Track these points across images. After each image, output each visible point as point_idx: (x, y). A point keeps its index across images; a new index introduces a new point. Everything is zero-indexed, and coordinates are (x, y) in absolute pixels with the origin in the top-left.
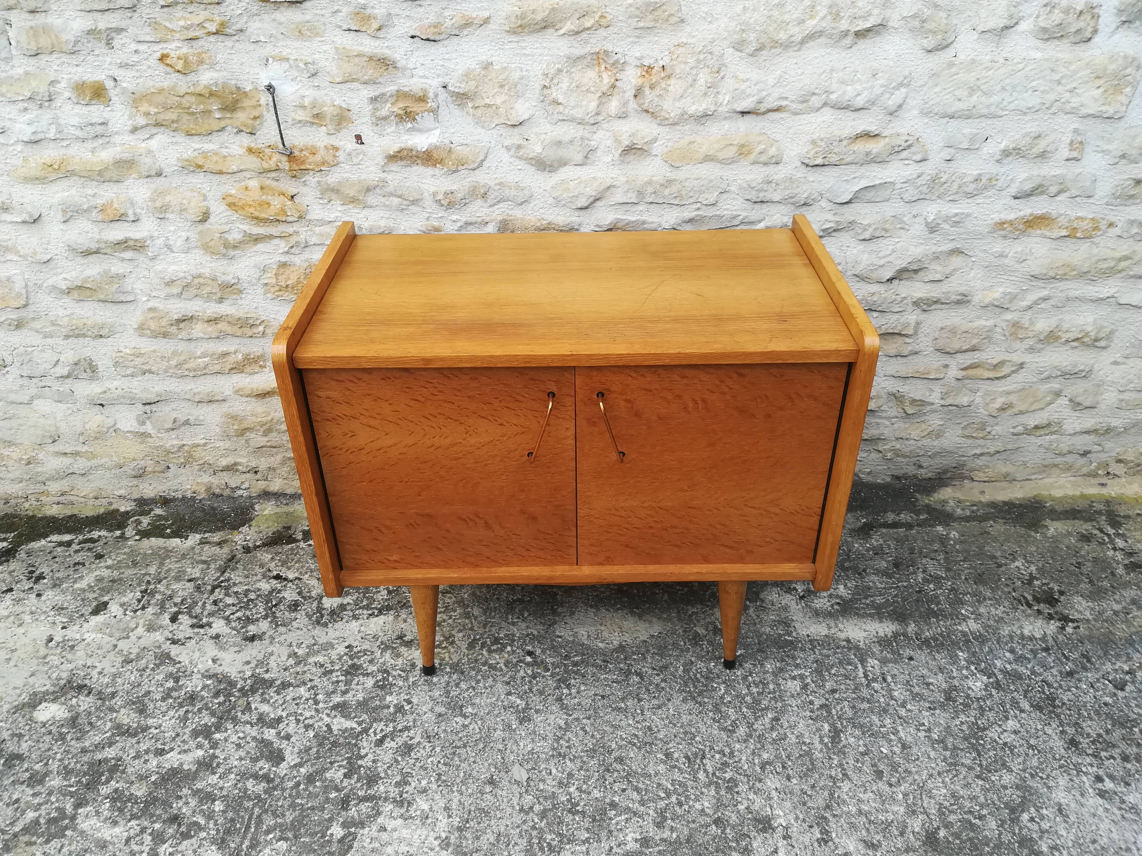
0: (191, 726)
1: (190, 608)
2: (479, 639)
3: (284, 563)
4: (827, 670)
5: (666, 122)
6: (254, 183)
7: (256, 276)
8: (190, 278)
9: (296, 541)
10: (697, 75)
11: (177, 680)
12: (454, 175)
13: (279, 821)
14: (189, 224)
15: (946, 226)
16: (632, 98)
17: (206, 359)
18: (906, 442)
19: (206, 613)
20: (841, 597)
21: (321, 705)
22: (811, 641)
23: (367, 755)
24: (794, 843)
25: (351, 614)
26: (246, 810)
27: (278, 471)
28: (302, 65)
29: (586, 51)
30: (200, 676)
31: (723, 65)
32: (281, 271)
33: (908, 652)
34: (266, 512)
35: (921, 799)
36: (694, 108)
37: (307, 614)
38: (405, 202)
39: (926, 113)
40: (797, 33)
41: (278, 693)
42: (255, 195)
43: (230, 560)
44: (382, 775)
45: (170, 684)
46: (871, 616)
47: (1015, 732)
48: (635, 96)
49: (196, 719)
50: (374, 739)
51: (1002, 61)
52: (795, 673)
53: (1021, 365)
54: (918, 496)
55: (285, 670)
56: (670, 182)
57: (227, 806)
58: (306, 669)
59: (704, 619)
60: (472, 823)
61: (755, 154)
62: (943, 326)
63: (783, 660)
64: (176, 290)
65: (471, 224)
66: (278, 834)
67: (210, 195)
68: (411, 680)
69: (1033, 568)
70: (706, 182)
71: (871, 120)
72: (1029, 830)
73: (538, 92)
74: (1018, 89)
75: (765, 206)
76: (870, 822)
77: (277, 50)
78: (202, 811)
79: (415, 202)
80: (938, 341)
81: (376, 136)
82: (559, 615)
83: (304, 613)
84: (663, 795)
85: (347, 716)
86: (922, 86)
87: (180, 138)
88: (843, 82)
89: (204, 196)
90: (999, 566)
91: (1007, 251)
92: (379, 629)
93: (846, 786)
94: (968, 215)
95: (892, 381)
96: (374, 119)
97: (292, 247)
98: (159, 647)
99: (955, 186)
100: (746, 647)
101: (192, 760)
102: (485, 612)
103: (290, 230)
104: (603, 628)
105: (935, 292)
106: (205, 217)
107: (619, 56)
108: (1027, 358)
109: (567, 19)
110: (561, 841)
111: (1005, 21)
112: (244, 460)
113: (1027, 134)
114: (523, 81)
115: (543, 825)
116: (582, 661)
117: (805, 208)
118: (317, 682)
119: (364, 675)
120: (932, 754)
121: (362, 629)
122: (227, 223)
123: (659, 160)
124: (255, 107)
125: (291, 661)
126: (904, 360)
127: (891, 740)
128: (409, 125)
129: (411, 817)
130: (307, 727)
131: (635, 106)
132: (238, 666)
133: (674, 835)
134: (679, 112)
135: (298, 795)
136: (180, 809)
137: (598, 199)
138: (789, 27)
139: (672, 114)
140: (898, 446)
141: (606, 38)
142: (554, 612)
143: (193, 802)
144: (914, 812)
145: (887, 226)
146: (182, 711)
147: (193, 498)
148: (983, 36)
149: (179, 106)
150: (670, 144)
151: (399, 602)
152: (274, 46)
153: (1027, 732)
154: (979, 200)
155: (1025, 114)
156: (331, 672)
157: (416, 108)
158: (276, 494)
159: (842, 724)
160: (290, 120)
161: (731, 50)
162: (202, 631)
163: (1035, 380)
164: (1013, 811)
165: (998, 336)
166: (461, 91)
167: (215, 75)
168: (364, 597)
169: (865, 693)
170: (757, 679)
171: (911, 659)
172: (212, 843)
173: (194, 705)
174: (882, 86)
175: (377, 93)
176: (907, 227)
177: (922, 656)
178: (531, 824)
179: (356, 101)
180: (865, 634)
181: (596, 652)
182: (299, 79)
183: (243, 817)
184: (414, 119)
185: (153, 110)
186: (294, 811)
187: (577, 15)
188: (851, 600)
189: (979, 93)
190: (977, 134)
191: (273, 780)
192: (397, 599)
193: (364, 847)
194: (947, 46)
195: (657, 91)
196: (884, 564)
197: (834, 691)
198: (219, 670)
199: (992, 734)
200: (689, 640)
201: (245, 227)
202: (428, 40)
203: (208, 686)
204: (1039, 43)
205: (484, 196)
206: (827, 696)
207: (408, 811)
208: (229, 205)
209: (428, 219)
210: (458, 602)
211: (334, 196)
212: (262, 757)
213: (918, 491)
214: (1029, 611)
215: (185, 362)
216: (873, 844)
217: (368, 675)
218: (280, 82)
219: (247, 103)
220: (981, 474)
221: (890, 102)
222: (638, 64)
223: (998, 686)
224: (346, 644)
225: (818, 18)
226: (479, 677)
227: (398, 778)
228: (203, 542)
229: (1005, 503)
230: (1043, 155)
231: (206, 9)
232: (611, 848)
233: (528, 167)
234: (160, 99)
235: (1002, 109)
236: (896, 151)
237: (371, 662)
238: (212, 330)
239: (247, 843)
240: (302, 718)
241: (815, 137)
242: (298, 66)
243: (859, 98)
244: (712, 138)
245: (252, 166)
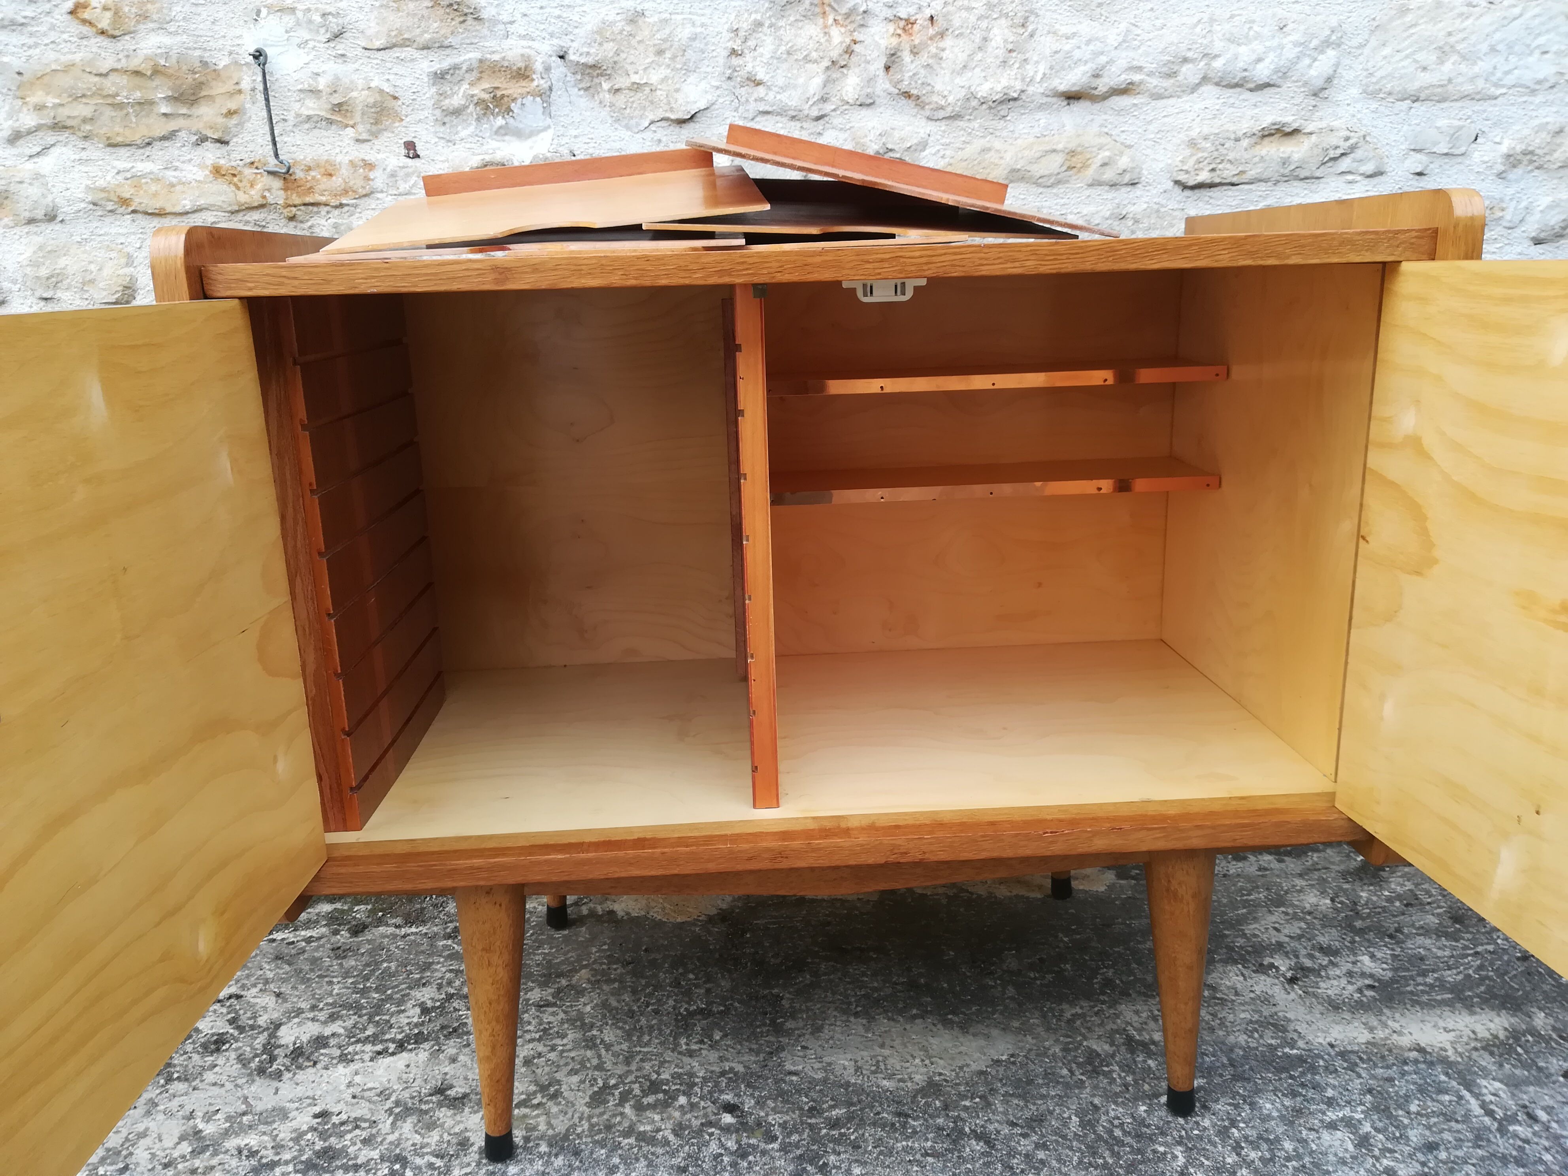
2: (615, 1086)
4: (1399, 1107)
10: (988, 30)
16: (881, 72)
20: (1371, 976)
22: (1343, 1054)
25: (337, 1052)
28: (317, 18)
31: (1032, 12)
36: (986, 86)
37: (240, 1059)
39: (1371, 94)
46: (1447, 1004)
48: (887, 68)
52: (1332, 1115)
58: (214, 1161)
59: (1102, 1024)
61: (1094, 167)
63: (1294, 1094)
67: (140, 256)
71: (1283, 105)
73: (721, 61)
74: (1516, 48)
81: (442, 143)
82: (789, 1033)
83: (233, 1055)
86: (1361, 46)
87: (95, 151)
88: (1232, 40)
89: (129, 256)
92: (394, 1078)
96: (438, 112)
100: (1209, 1072)
102: (628, 1035)
104: (886, 1052)
106: (126, 297)
107: (857, 1)
113: (1542, 127)
114: (697, 44)
116: (850, 1118)
121: (358, 1079)
124: (231, 95)
125: (185, 1148)
128: (500, 121)
131: (888, 86)
134: (963, 93)
142: (778, 1030)
149: (99, 92)
150: (948, 153)
151: (443, 1027)
155: (1533, 92)
156: (272, 1165)
157: (513, 89)
160: (291, 117)
166: (590, 60)
167: (167, 40)
168: (370, 1021)
169: (1503, 1145)
170: (1252, 1134)
174: (1296, 44)
175: (445, 65)
179: (408, 82)
180: (1451, 1036)
181: (878, 1097)
182: (311, 44)
184: (509, 110)
185: (51, 101)
188: (1393, 981)
189: (1455, 58)
190: (1460, 128)
192: (441, 1021)
195: (924, 58)
197: (1431, 1147)
200: (1079, 1065)
206: (1420, 1157)
210: (571, 1021)
217: (356, 1168)
218: (278, 47)
219: (218, 89)
221: (1313, 72)
222: (890, 15)
224: (317, 1109)
226: (616, 1160)
234: (66, 81)
235: (1496, 85)
236: (1330, 158)
237: (367, 1141)
241: (1194, 134)
242: (310, 21)
243: (1260, 66)
244: (1019, 141)
245: (218, 200)
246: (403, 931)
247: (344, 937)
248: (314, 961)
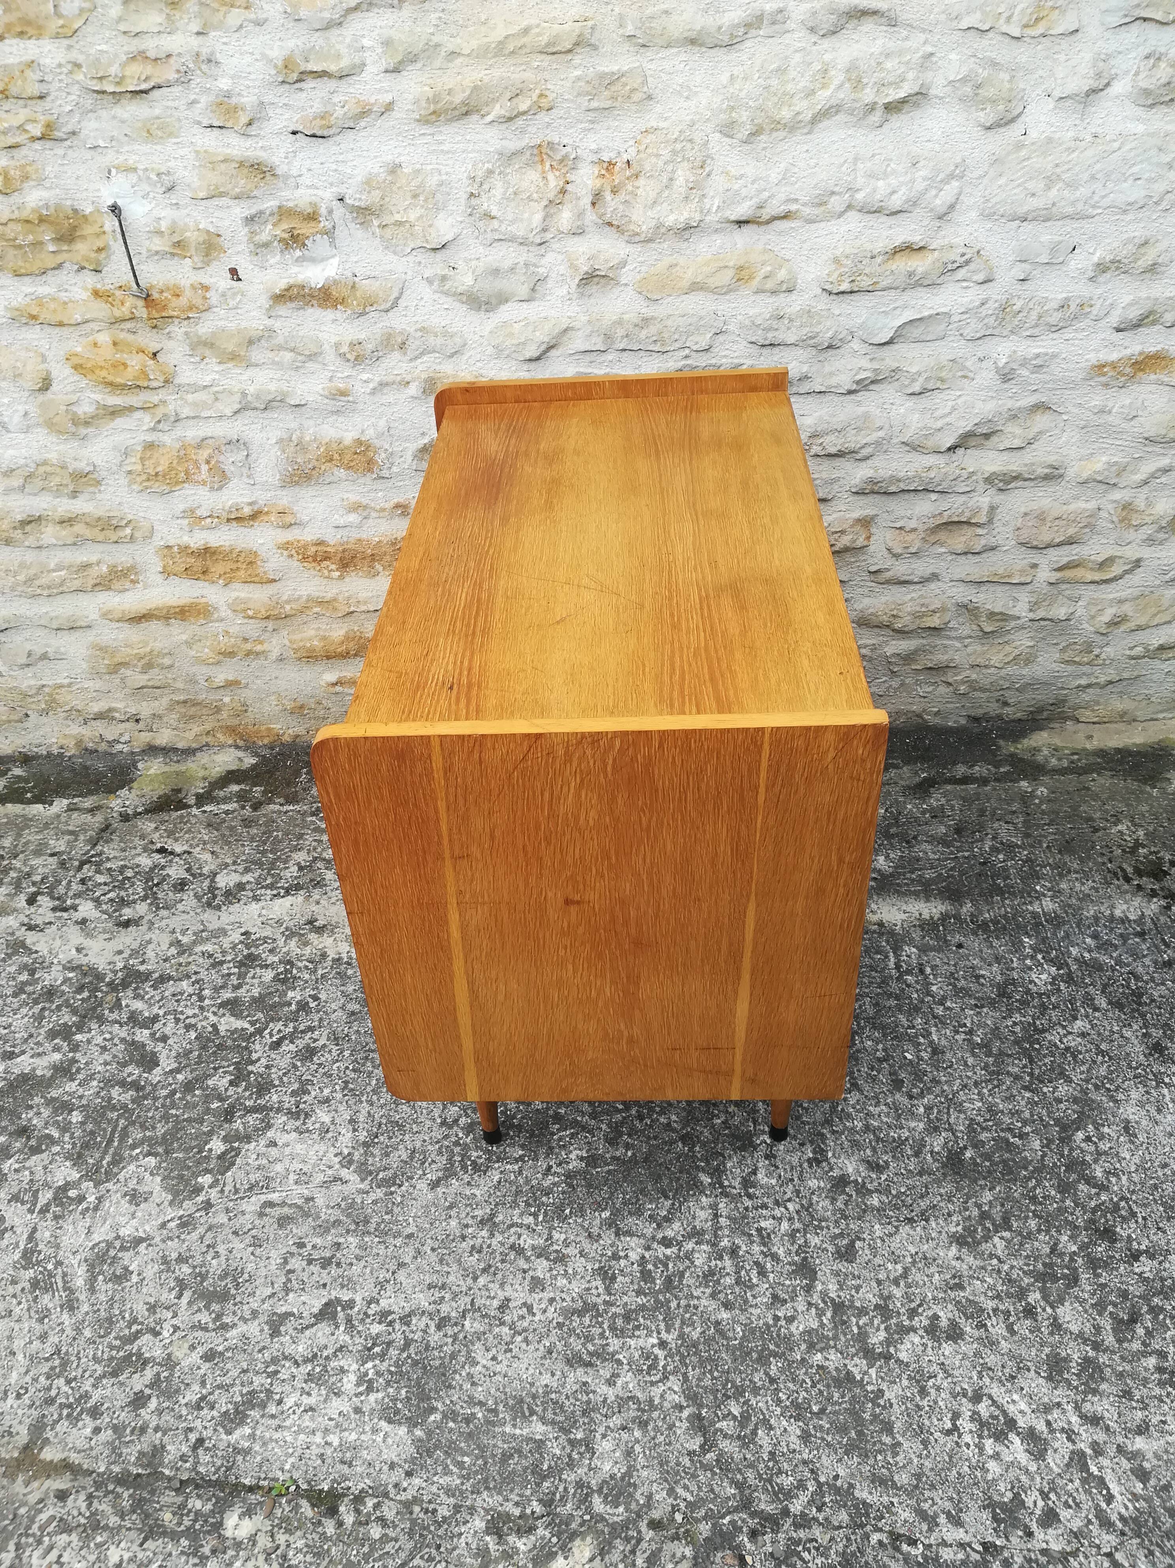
0: (47, 1026)
1: (52, 888)
3: (170, 834)
5: (637, 239)
6: (104, 338)
7: (117, 461)
8: (33, 465)
9: (187, 806)
10: (674, 172)
11: (32, 972)
12: (361, 319)
13: (148, 1134)
14: (27, 394)
15: (1025, 372)
16: (589, 207)
17: (62, 573)
18: (984, 671)
19: (71, 894)
20: (879, 871)
21: (207, 1002)
23: (259, 1059)
24: (779, 1164)
25: (251, 894)
26: (109, 1121)
27: (165, 719)
28: (154, 176)
29: (523, 144)
30: (60, 968)
31: (708, 156)
32: (148, 454)
33: (958, 938)
34: (152, 771)
35: (948, 1113)
36: (672, 218)
37: (196, 896)
38: (300, 358)
39: (987, 216)
40: (805, 108)
41: (155, 987)
42: (107, 353)
43: (103, 830)
44: (277, 1083)
45: (24, 977)
46: (916, 894)
47: (1083, 1035)
48: (593, 204)
49: (54, 1018)
50: (269, 1041)
51: (1089, 138)
53: (1138, 563)
54: (1002, 742)
55: (165, 961)
56: (646, 321)
57: (87, 1117)
58: (190, 959)
60: (381, 1138)
61: (758, 279)
62: (1028, 510)
64: (17, 482)
65: (387, 384)
66: (146, 1148)
67: (50, 355)
68: (320, 972)
69: (1141, 833)
70: (695, 319)
71: (913, 226)
72: (1082, 1151)
73: (463, 202)
74: (1113, 176)
75: (776, 350)
76: (878, 1140)
77: (122, 158)
78: (57, 1122)
79: (312, 357)
80: (1022, 532)
81: (257, 269)
83: (191, 893)
84: (621, 1107)
85: (237, 1015)
86: (981, 177)
87: (7, 280)
88: (872, 176)
89: (43, 356)
90: (1096, 830)
91: (1110, 404)
92: (284, 912)
93: (853, 1098)
94: (1054, 356)
95: (962, 588)
96: (251, 246)
97: (159, 422)
98: (13, 934)
99: (1034, 315)
101: (46, 1064)
103: (155, 398)
105: (1014, 464)
106: (46, 385)
107: (568, 149)
108: (1145, 553)
109: (495, 100)
110: (489, 1160)
111: (1091, 82)
112: (121, 704)
113: (1129, 241)
114: (443, 189)
115: (468, 1140)
117: (831, 352)
118: (203, 974)
119: (262, 967)
120: (970, 1061)
121: (264, 912)
122: (74, 392)
123: (630, 292)
124: (98, 235)
125: (173, 951)
126: (977, 558)
127: (919, 1044)
128: (298, 253)
129: (308, 1131)
130: (188, 1027)
131: (594, 217)
132: (108, 956)
133: (629, 1153)
134: (653, 224)
135: (173, 1105)
136: (30, 1120)
137: (552, 347)
138: (794, 100)
139: (644, 228)
140: (974, 676)
141: (549, 125)
143: (46, 1113)
144: (936, 1129)
145: (943, 374)
146: (37, 1009)
147: (61, 755)
148: (1061, 104)
149: (2, 237)
150: (644, 269)
151: (311, 880)
152: (118, 152)
153: (1099, 1034)
154: (1068, 334)
155: (1125, 211)
156: (222, 963)
157: (304, 229)
158: (164, 749)
159: (858, 1024)
160: (144, 252)
161: (718, 135)
162: (65, 915)
163: (1157, 582)
164: (1064, 1128)
165: (1103, 524)
166: (362, 204)
167: (45, 194)
168: (269, 874)
169: (894, 987)
171: (960, 946)
172: (67, 1159)
173: (52, 1002)
174: (925, 179)
175: (253, 211)
176: (971, 375)
177: (974, 943)
178: (453, 1139)
179: (227, 223)
180: (904, 916)
182: (151, 195)
183: (105, 1130)
184: (304, 245)
186: (167, 1123)
187: (508, 95)
188: (892, 875)
189: (1061, 185)
190: (1060, 242)
191: (143, 1088)
192: (310, 876)
193: (248, 1164)
194: (1013, 120)
195: (622, 196)
196: (943, 829)
198: (84, 961)
199: (1053, 1037)
201: (98, 397)
202: (314, 136)
203: (70, 979)
204: (1140, 112)
205: (402, 346)
207: (304, 1123)
208: (75, 367)
209: (331, 379)
211: (207, 352)
212: (131, 1061)
213: (1002, 737)
214: (1126, 887)
215: (35, 577)
216: (878, 1165)
217: (267, 966)
218: (128, 200)
219: (88, 230)
220: (1088, 713)
221: (938, 202)
222: (595, 159)
223: (1069, 979)
224: (243, 930)
225: (832, 87)
227: (296, 1086)
228: (71, 809)
229: (1118, 751)
230: (1153, 269)
231: (26, 106)
232: (550, 1168)
233: (457, 305)
235: (1094, 207)
236: (949, 269)
237: (271, 951)
238: (65, 533)
239: (108, 1158)
240: (182, 1017)
241: (838, 253)
242: (149, 178)
243: (895, 197)
244: (699, 259)
245: (101, 315)
246: (286, 808)
247: (248, 812)
248: (232, 829)
